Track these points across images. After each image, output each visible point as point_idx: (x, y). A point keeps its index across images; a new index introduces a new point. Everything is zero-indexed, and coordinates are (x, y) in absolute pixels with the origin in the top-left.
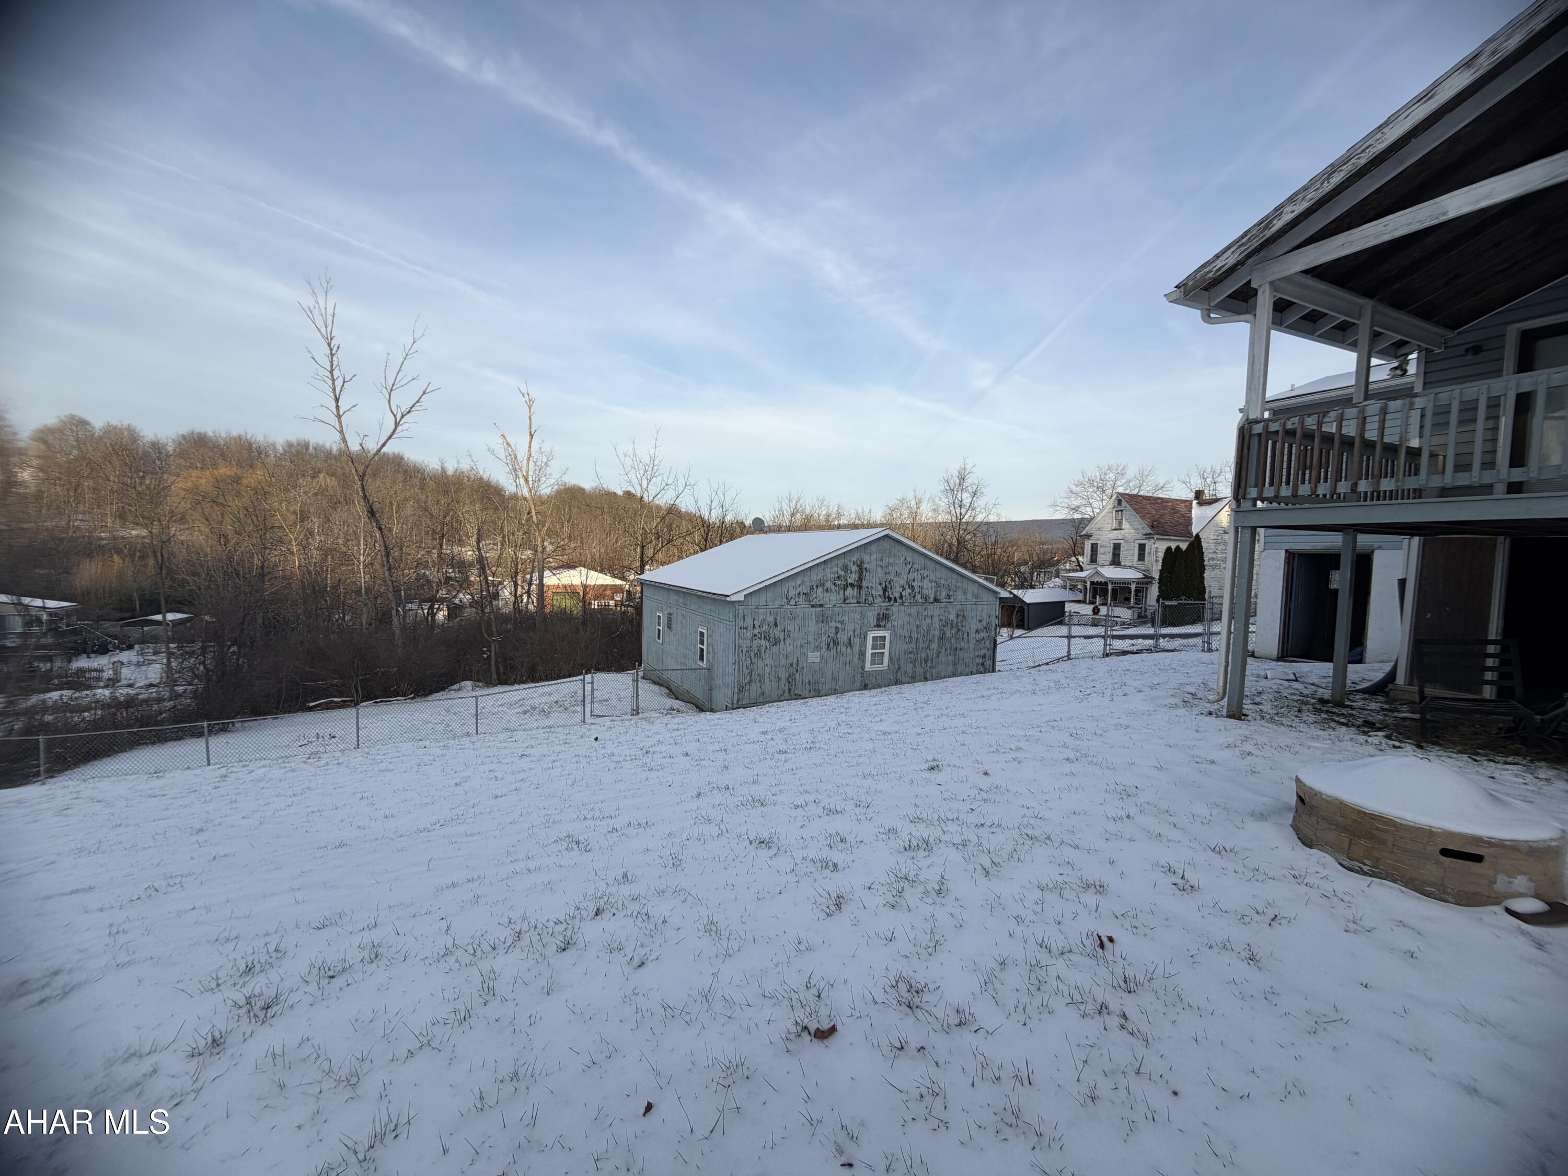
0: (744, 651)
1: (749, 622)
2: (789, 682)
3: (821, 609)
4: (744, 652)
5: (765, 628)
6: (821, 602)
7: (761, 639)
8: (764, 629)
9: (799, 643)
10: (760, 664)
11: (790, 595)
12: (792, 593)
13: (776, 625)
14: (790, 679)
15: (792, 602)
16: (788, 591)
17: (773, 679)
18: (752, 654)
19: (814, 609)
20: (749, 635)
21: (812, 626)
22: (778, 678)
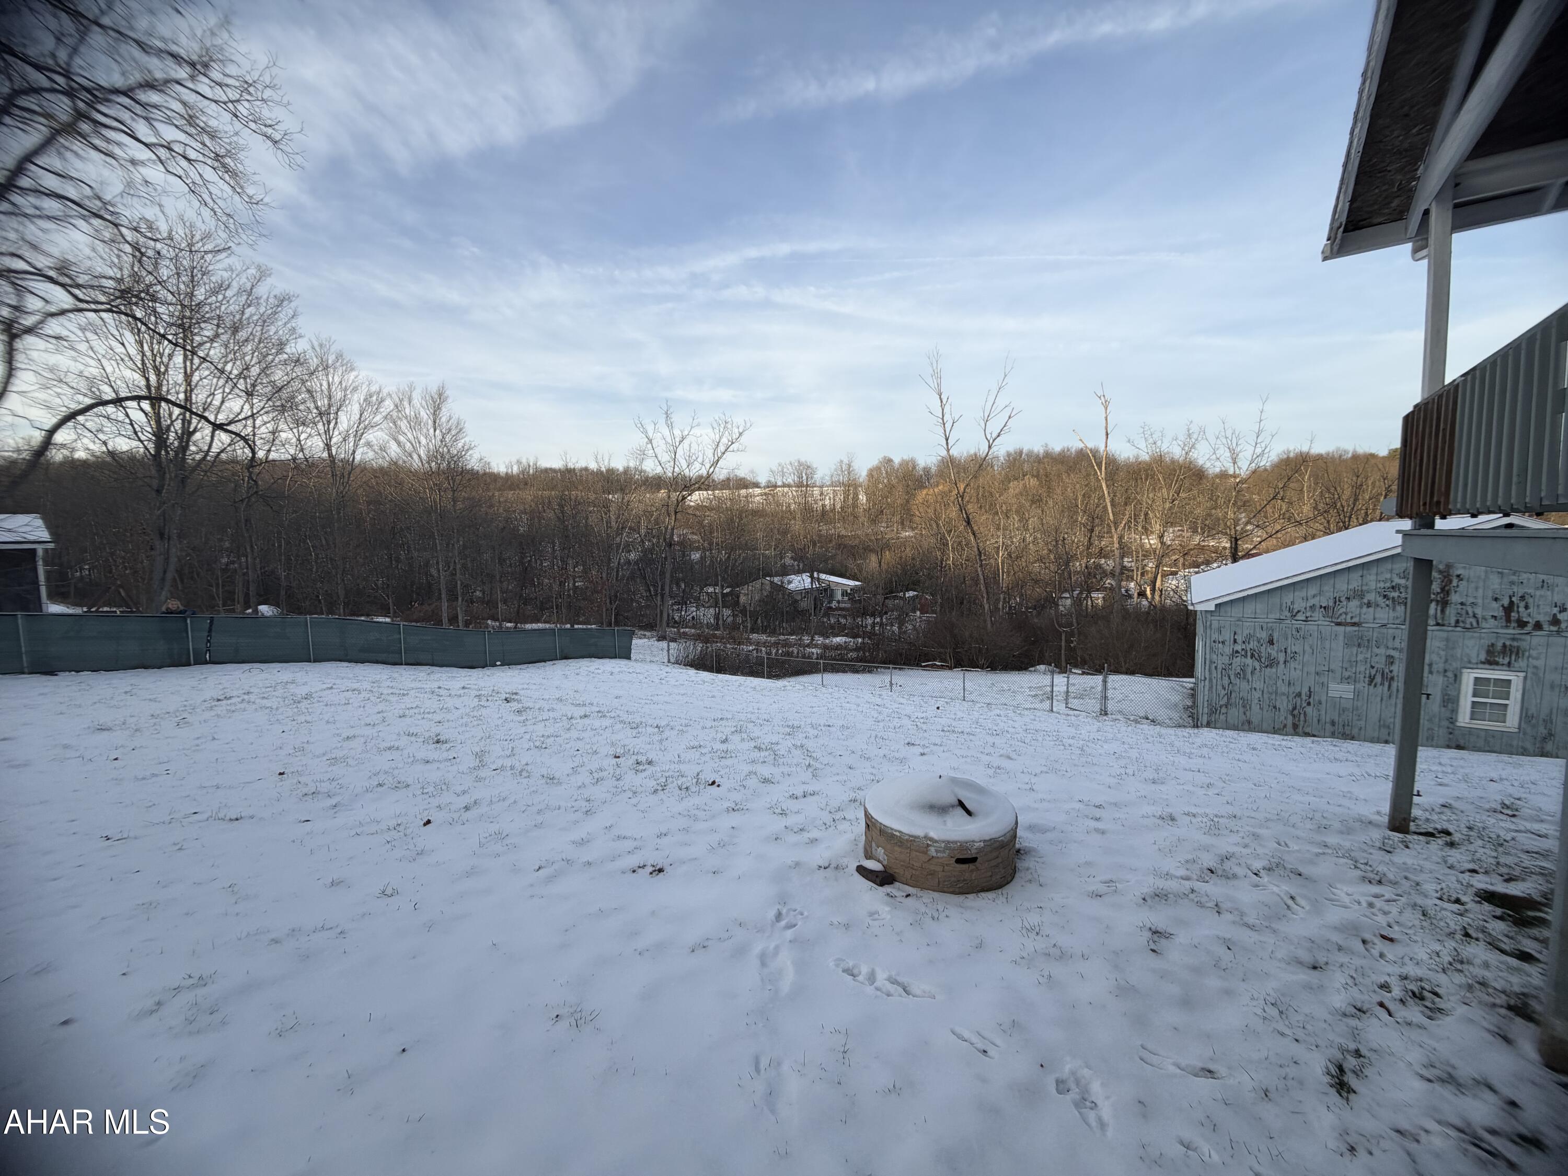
0: (1219, 667)
1: (1227, 635)
2: (1294, 716)
3: (1356, 628)
4: (1219, 670)
5: (1253, 645)
6: (1355, 620)
7: (1246, 656)
8: (1251, 646)
9: (1312, 669)
10: (1244, 686)
11: (1296, 607)
12: (1299, 605)
13: (1271, 642)
14: (1296, 712)
15: (1301, 617)
16: (1292, 603)
17: (1266, 707)
18: (1232, 673)
19: (1341, 628)
20: (1228, 650)
21: (1338, 651)
22: (1275, 707)
